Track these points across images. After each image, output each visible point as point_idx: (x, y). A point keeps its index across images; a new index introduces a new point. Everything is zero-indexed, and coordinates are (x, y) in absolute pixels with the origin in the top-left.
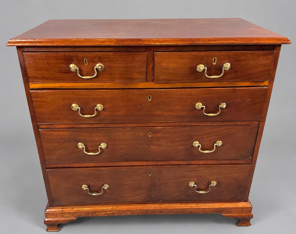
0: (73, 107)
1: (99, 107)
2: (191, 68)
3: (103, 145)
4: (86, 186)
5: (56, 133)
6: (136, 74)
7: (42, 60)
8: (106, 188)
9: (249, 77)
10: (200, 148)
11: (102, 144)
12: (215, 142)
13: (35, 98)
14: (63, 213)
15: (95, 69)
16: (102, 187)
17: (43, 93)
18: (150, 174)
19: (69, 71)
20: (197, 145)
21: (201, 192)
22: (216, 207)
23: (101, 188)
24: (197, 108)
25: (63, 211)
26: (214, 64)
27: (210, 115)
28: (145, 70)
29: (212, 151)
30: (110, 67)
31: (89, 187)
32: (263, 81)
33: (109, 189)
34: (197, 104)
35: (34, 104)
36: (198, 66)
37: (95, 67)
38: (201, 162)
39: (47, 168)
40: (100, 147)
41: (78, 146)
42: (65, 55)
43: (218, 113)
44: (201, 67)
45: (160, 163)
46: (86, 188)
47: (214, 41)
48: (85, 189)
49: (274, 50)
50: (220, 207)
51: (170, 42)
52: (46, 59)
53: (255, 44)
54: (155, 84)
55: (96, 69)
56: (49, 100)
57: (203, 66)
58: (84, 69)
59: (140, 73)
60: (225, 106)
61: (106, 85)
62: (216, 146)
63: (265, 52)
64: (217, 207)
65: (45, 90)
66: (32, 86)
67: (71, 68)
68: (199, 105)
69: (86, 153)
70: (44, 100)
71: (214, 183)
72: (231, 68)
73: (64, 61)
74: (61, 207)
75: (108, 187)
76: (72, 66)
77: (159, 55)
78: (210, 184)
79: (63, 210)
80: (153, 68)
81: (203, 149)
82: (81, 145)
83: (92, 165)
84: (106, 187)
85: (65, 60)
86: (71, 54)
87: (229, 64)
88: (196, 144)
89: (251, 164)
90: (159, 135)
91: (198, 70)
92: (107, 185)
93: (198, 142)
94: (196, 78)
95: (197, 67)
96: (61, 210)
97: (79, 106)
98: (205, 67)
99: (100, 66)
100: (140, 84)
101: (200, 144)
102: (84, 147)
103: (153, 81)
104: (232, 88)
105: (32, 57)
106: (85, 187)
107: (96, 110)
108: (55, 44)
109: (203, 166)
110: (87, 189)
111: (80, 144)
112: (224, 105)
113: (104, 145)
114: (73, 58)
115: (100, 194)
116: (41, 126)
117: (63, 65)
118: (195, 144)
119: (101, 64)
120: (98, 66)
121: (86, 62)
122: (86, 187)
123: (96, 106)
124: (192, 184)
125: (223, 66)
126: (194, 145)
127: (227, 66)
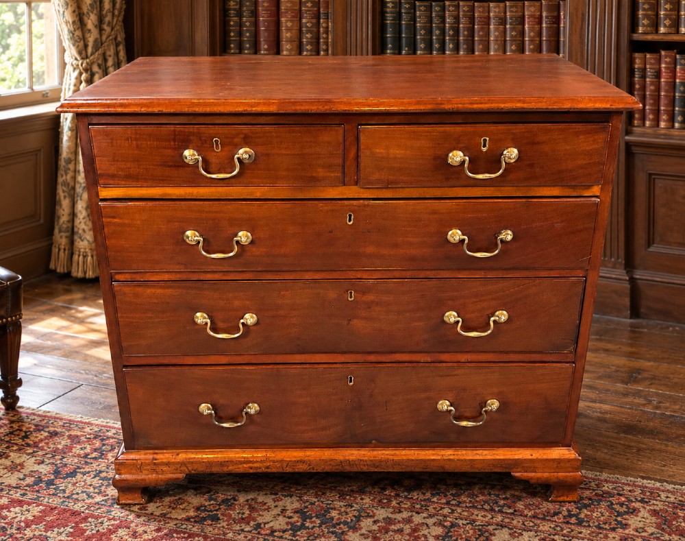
0: (188, 237)
1: (244, 236)
2: (436, 158)
3: (250, 319)
4: (209, 405)
5: (149, 291)
6: (320, 170)
7: (127, 142)
8: (252, 411)
9: (558, 178)
10: (460, 324)
11: (247, 316)
12: (493, 315)
13: (110, 217)
14: (155, 464)
15: (236, 161)
16: (244, 408)
17: (126, 207)
18: (351, 381)
19: (181, 163)
20: (452, 320)
21: (464, 423)
22: (498, 457)
23: (243, 411)
24: (452, 240)
25: (156, 460)
26: (484, 149)
27: (479, 255)
28: (340, 161)
29: (486, 334)
30: (268, 155)
31: (214, 408)
32: (589, 187)
33: (259, 413)
34: (450, 233)
35: (106, 230)
36: (451, 155)
37: (236, 156)
38: (463, 357)
39: (125, 366)
40: (242, 321)
41: (196, 320)
42: (174, 131)
43: (497, 252)
44: (456, 157)
45: (372, 358)
46: (209, 411)
47: (481, 103)
48: (206, 412)
49: (608, 122)
50: (507, 457)
51: (392, 106)
52: (136, 139)
53: (566, 110)
54: (362, 190)
55: (239, 159)
56: (139, 222)
57: (461, 153)
58: (214, 160)
59: (329, 167)
60: (509, 238)
61: (258, 192)
62: (494, 321)
63: (590, 126)
64: (502, 457)
65: (130, 202)
66: (104, 193)
67: (186, 158)
68: (455, 235)
69: (212, 333)
70: (126, 221)
71: (494, 404)
72: (520, 158)
73: (172, 143)
74: (151, 451)
75: (258, 408)
76: (187, 153)
77: (369, 132)
78: (485, 406)
79: (155, 456)
80: (357, 157)
81: (466, 328)
82: (201, 318)
83: (224, 360)
84: (253, 408)
85: (174, 140)
86: (187, 130)
87: (516, 151)
88: (451, 316)
89: (574, 362)
90: (370, 297)
91: (450, 161)
92: (256, 405)
93: (455, 314)
94: (447, 179)
95: (448, 155)
96: (151, 457)
97: (201, 236)
98: (464, 156)
99: (246, 152)
100: (331, 190)
101: (459, 317)
102: (209, 321)
103: (356, 183)
104: (524, 200)
105: (107, 134)
106: (205, 408)
107: (238, 242)
108: (156, 110)
109: (468, 364)
110: (211, 414)
111: (198, 314)
112: (508, 235)
113: (252, 317)
114: (192, 138)
115: (239, 424)
116: (118, 277)
117: (169, 152)
118: (448, 316)
119: (248, 149)
120: (243, 152)
121: (217, 145)
122: (209, 409)
123: (236, 235)
124: (444, 405)
125: (502, 154)
126: (446, 319)
127: (512, 153)
